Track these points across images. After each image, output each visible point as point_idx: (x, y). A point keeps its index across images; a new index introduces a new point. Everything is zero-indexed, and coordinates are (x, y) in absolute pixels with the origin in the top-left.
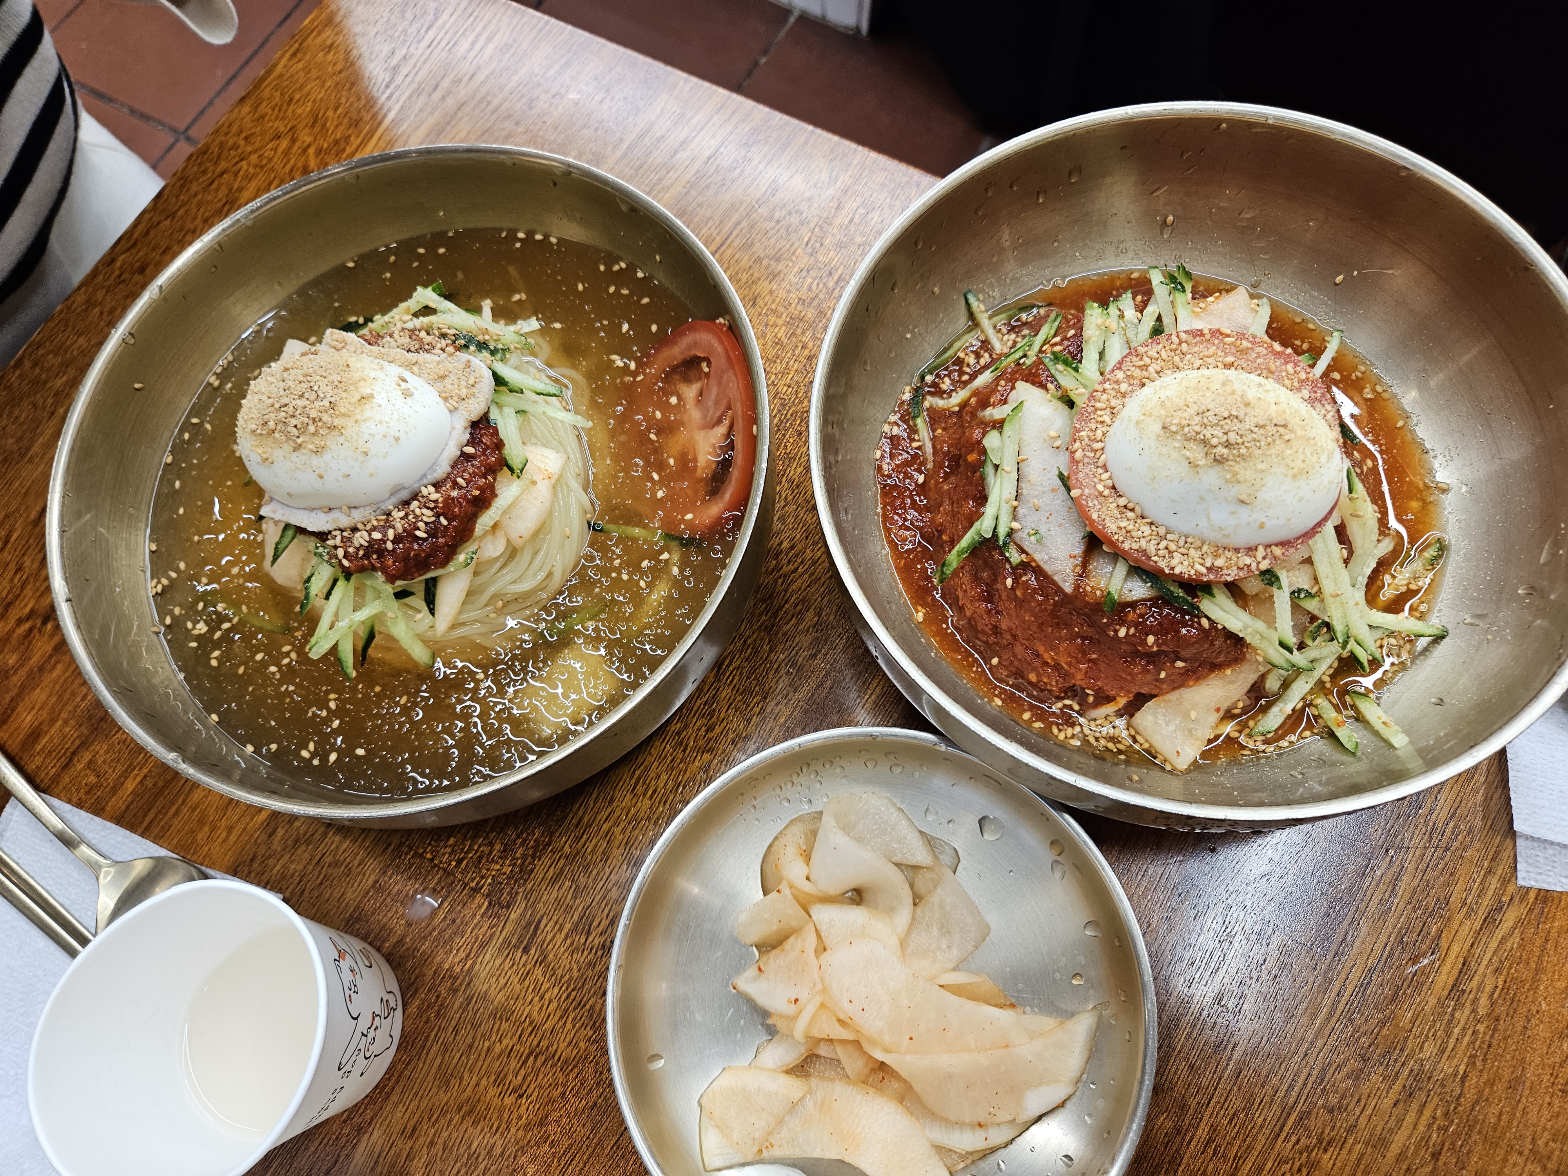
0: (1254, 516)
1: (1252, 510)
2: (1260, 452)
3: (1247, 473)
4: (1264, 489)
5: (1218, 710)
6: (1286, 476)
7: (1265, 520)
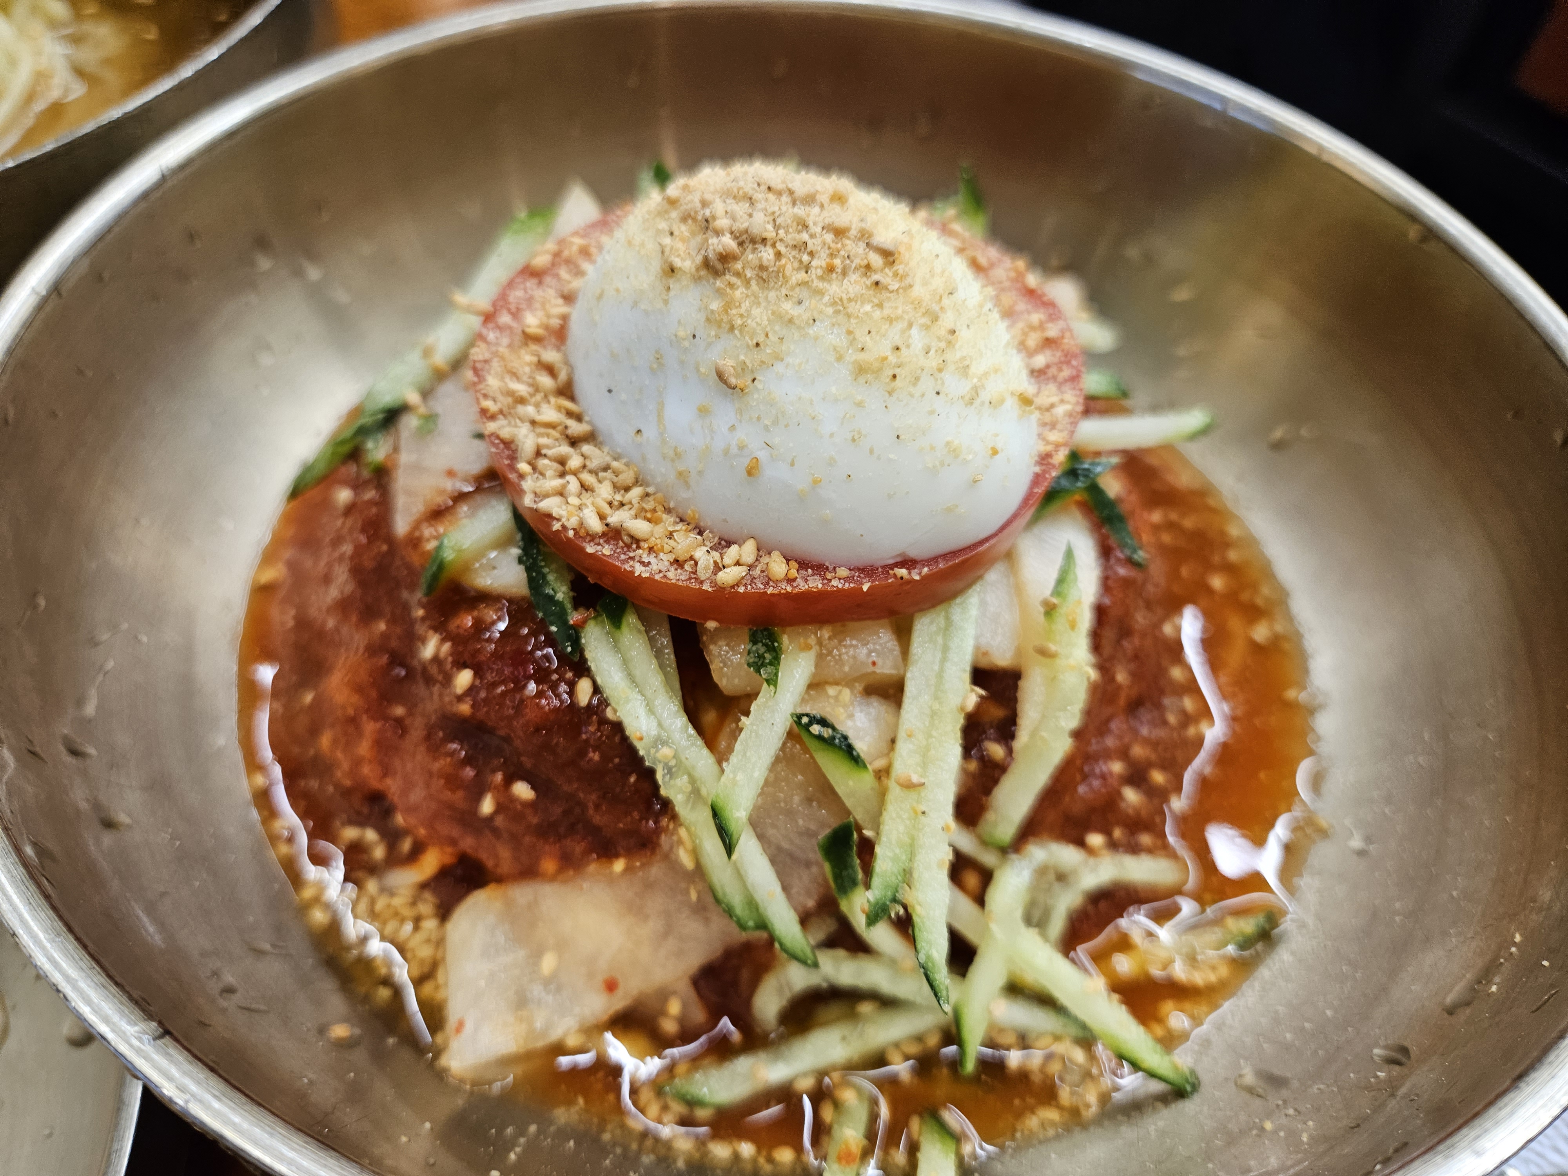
0: (741, 435)
1: (740, 411)
2: (802, 276)
3: (756, 312)
4: (779, 367)
5: (611, 986)
6: (840, 358)
7: (762, 455)
